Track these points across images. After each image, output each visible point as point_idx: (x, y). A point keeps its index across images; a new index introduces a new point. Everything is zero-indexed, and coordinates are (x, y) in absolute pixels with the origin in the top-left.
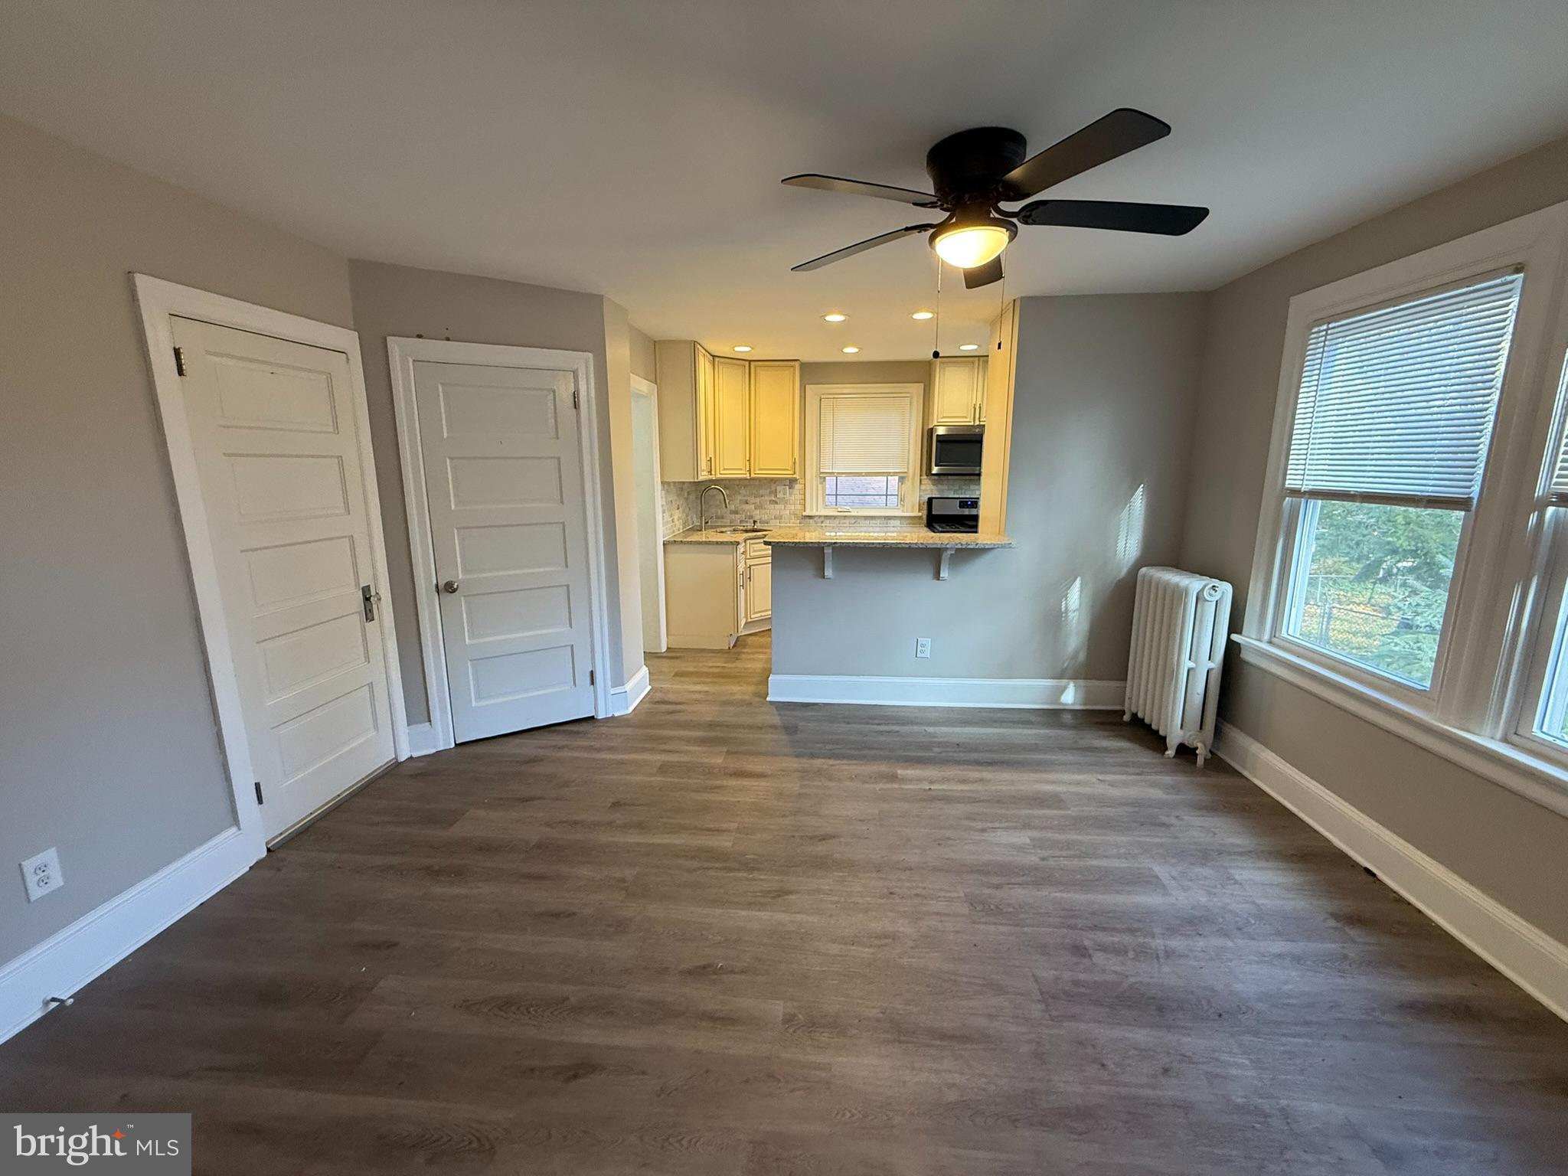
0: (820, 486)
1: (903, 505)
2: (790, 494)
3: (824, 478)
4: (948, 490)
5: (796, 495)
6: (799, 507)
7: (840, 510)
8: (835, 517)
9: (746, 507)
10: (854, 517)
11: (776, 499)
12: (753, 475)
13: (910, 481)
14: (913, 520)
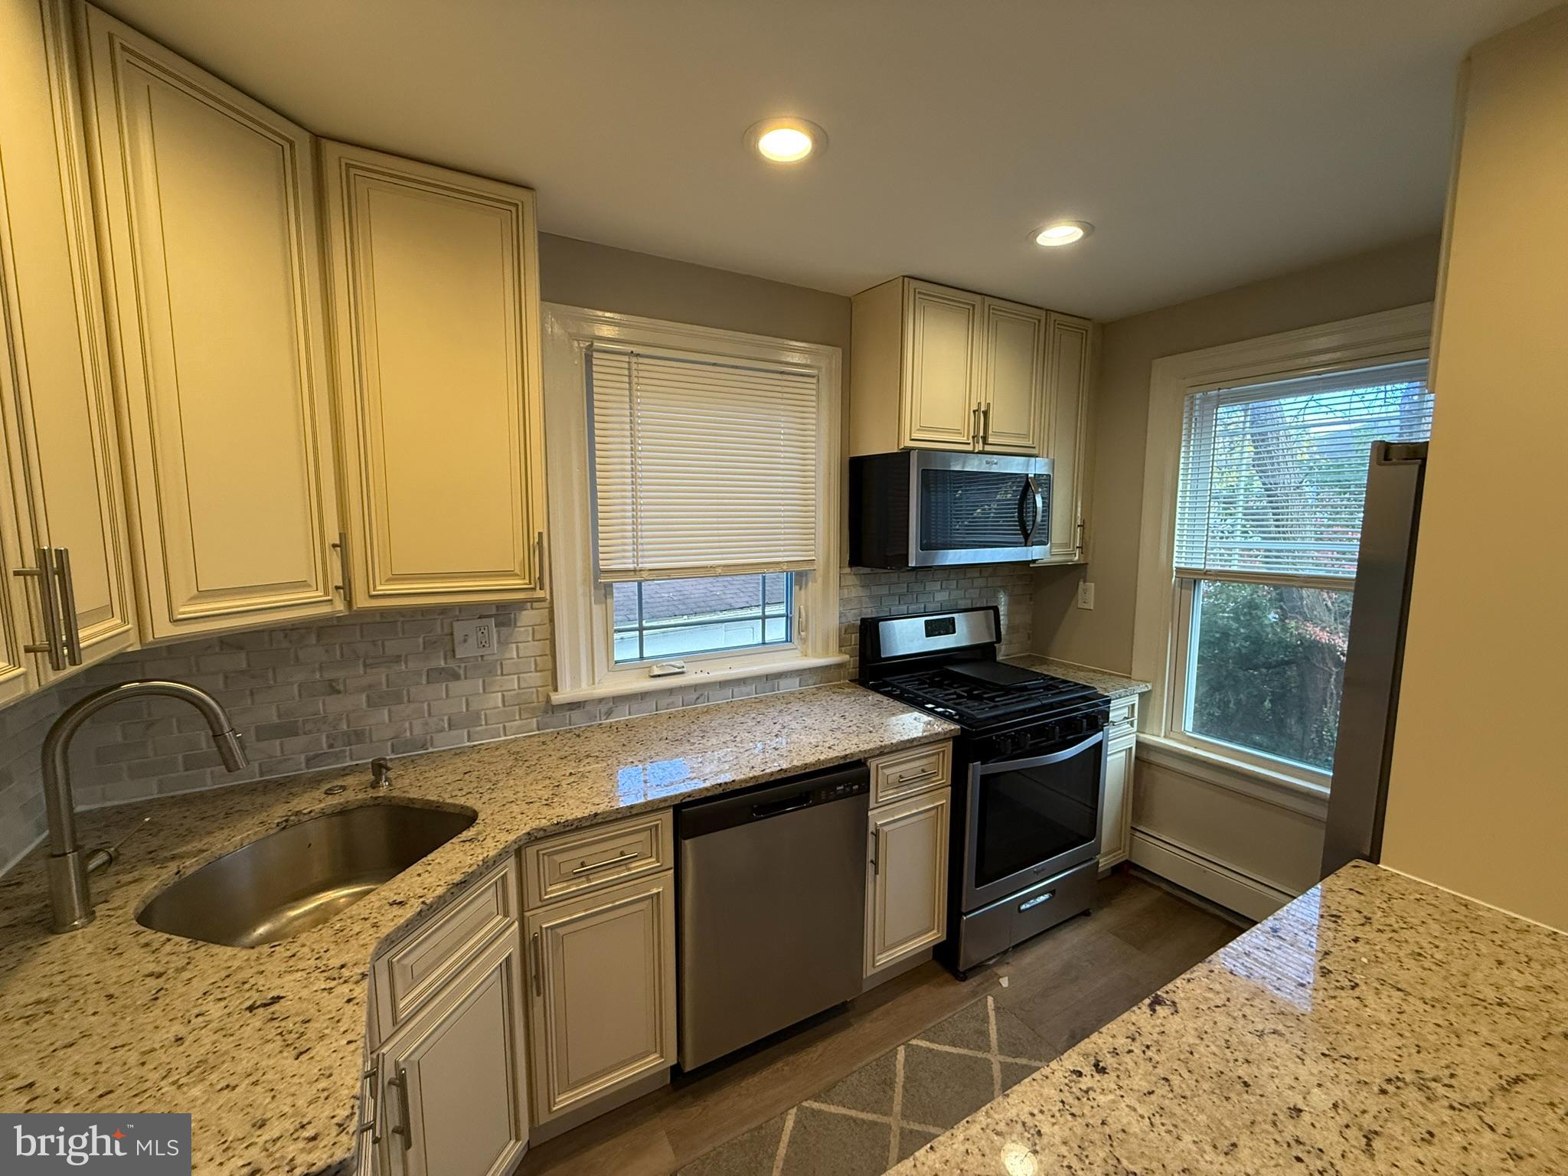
0: (597, 610)
1: (804, 640)
2: (503, 643)
3: (610, 585)
4: (890, 595)
5: (523, 645)
6: (534, 679)
7: (657, 672)
8: (643, 696)
9: (334, 705)
10: (696, 687)
11: (452, 664)
12: (362, 602)
13: (820, 580)
14: (824, 678)
